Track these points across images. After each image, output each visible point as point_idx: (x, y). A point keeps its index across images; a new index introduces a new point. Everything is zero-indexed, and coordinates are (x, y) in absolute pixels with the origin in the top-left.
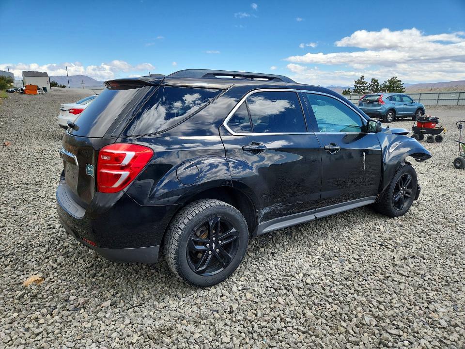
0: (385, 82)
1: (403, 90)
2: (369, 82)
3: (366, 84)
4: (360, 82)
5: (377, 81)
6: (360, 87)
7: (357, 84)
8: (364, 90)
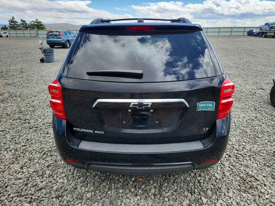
0: (31, 22)
1: (45, 28)
2: (20, 22)
3: (17, 23)
4: (12, 21)
5: (25, 21)
6: (14, 25)
7: (11, 22)
8: (18, 27)
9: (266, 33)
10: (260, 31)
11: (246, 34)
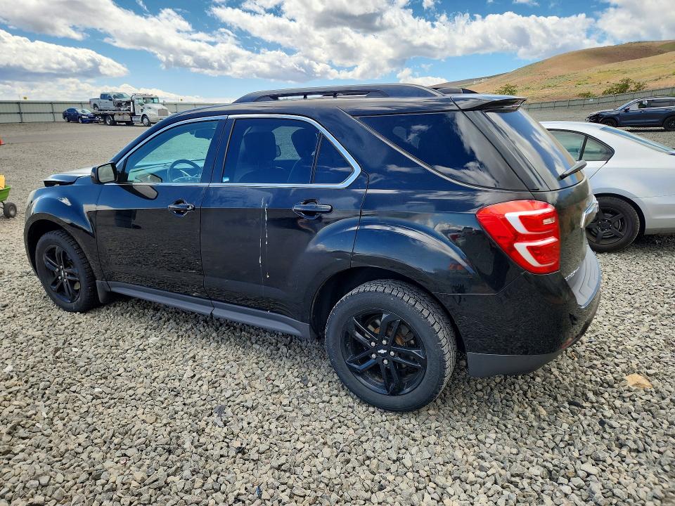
9: (113, 116)
10: (96, 111)
11: (60, 118)
